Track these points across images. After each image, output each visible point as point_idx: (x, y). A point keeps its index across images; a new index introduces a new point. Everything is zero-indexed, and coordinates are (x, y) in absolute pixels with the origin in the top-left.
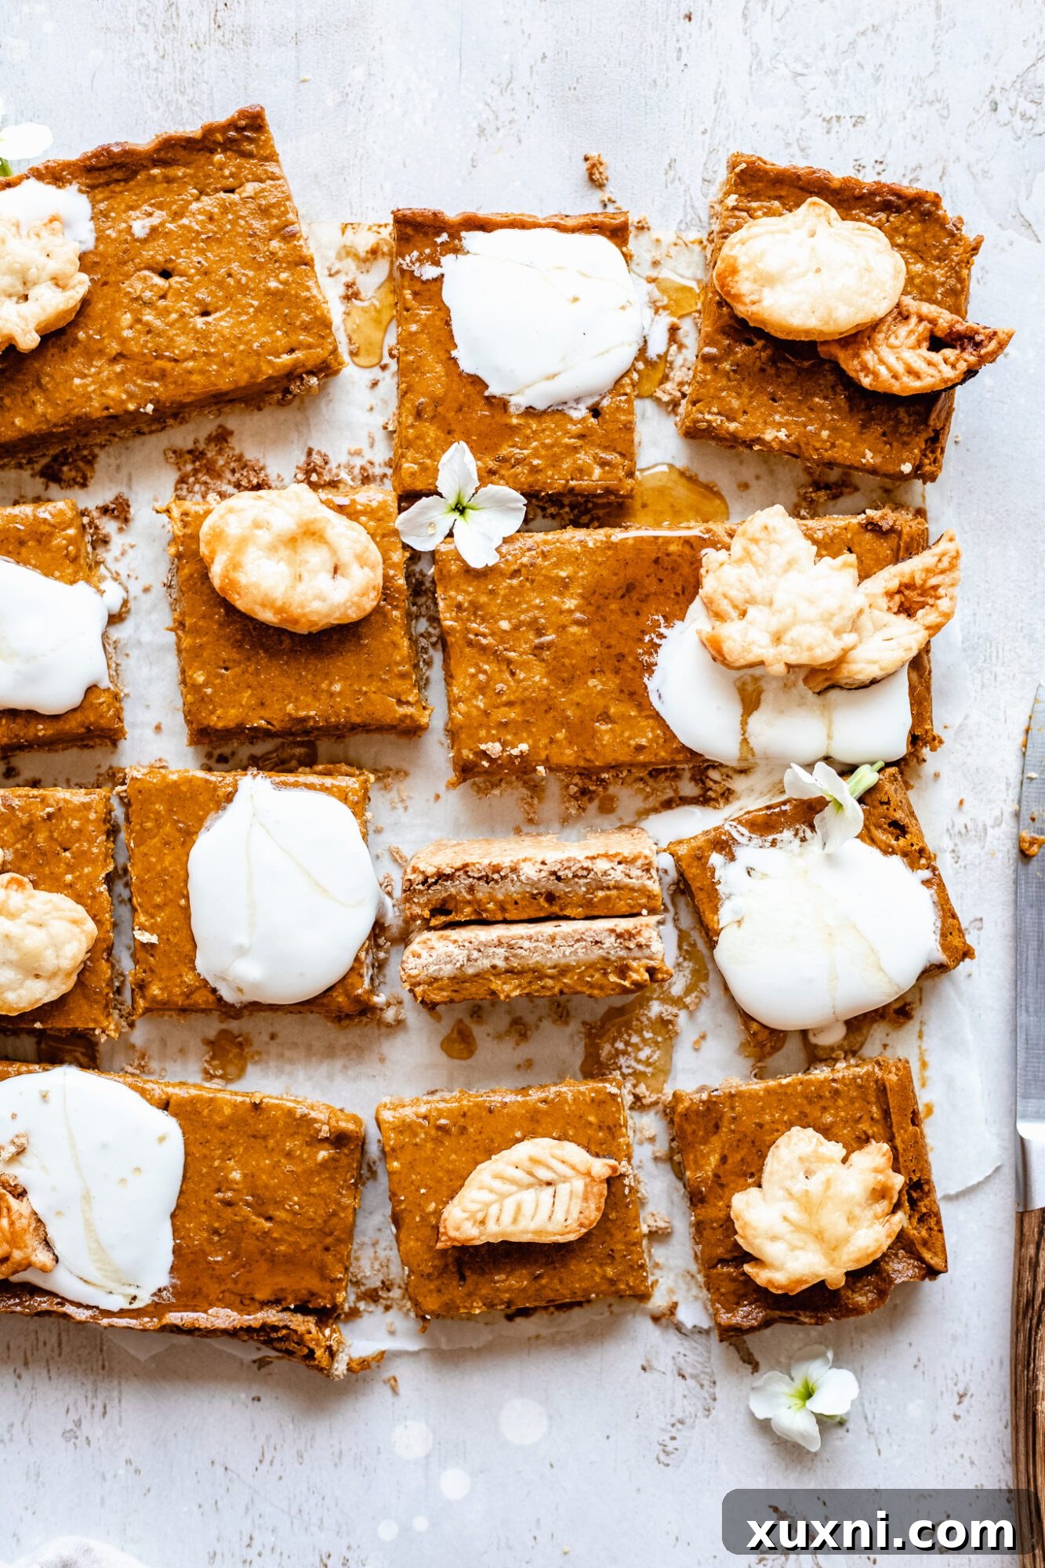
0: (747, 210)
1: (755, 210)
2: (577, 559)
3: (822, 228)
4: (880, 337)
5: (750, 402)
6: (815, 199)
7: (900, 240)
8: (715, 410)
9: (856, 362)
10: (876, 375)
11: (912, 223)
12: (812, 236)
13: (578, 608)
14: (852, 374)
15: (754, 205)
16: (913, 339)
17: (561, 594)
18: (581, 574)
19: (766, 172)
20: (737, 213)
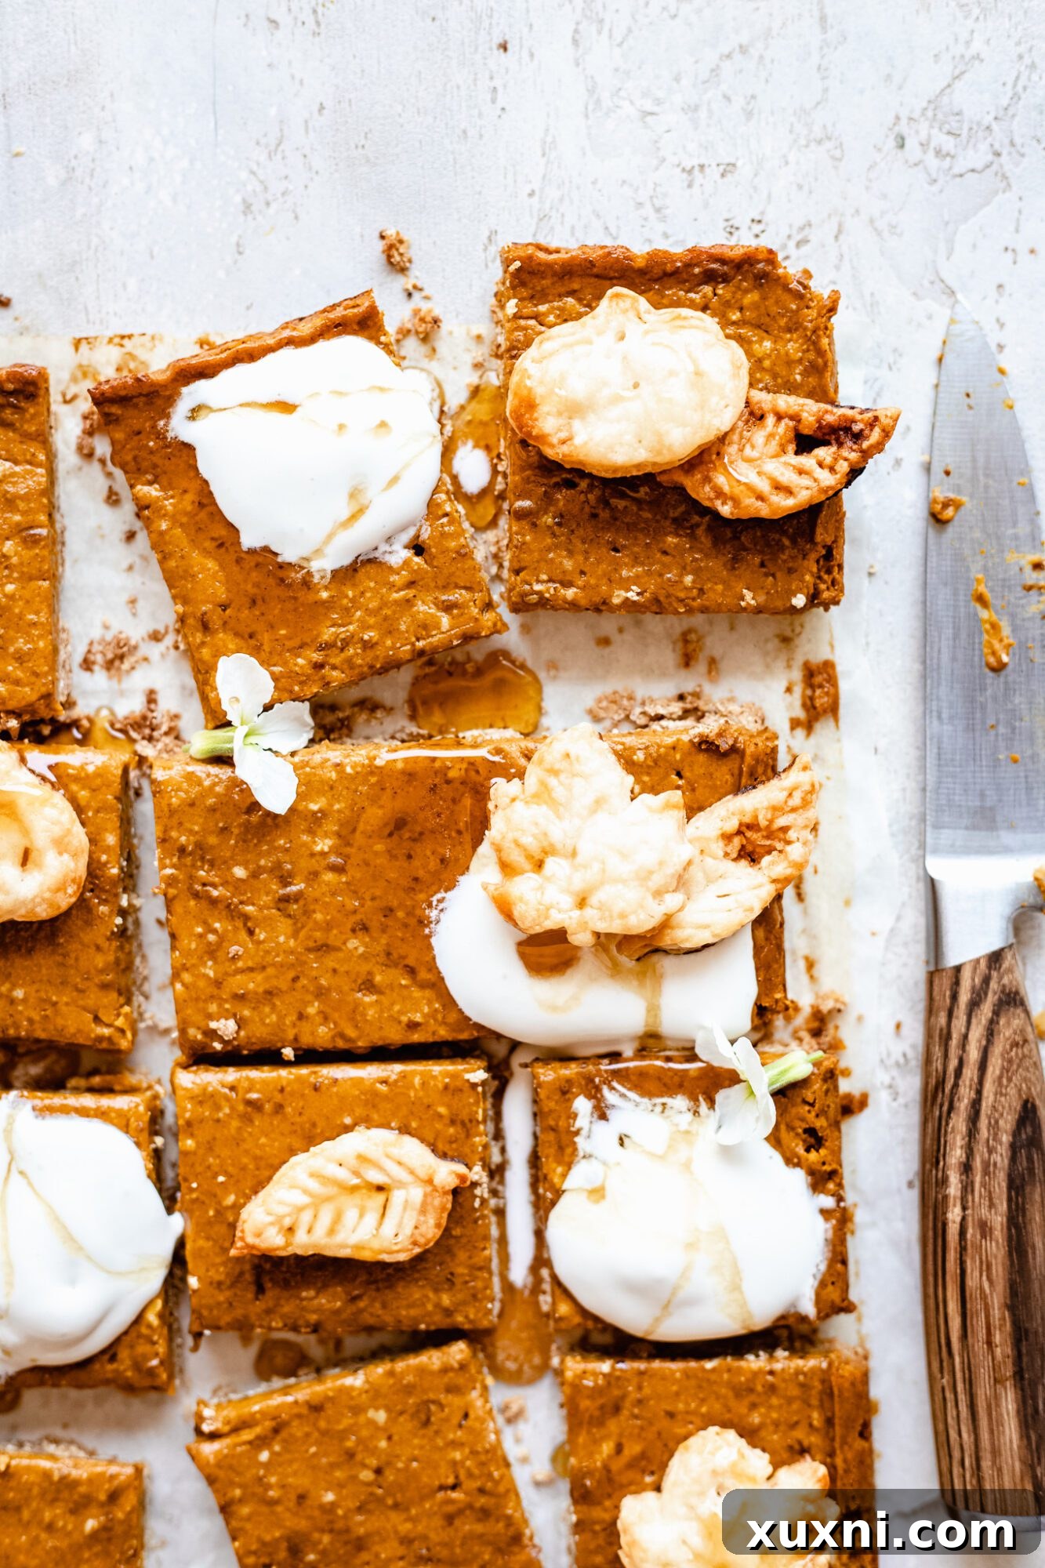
0: (536, 317)
1: (545, 314)
2: (332, 788)
3: (633, 328)
4: (732, 449)
5: (586, 559)
6: (617, 289)
7: (735, 316)
8: (544, 577)
9: (707, 488)
10: (736, 501)
11: (746, 291)
12: (622, 338)
13: (334, 850)
14: (706, 503)
15: (543, 308)
16: (774, 445)
17: (311, 832)
18: (337, 807)
19: (549, 265)
20: (522, 322)
